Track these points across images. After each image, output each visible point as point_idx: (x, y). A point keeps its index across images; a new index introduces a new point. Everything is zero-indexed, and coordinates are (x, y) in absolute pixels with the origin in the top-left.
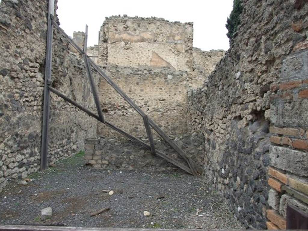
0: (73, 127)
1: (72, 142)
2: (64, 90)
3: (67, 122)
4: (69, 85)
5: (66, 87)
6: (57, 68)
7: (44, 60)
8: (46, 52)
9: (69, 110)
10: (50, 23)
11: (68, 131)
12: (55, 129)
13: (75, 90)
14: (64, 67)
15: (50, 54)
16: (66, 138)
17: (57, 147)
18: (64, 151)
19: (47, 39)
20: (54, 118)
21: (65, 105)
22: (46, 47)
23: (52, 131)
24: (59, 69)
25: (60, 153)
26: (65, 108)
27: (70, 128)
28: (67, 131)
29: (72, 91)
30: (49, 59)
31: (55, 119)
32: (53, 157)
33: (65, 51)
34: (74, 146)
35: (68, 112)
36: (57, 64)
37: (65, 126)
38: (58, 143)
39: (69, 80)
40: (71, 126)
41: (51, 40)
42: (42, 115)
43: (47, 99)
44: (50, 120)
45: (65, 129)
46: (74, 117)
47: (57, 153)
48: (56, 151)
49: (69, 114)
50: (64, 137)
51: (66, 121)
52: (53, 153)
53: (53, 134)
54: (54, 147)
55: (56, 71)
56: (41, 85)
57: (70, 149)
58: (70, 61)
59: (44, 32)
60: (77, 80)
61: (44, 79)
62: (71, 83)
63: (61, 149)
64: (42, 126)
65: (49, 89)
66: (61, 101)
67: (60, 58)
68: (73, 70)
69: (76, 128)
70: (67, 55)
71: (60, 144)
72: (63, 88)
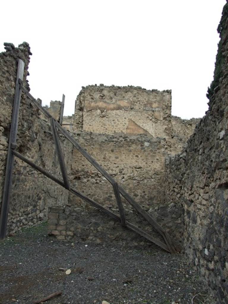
0: (40, 194)
1: (39, 209)
2: (32, 155)
3: (34, 188)
4: (38, 150)
5: (35, 152)
6: (24, 132)
7: (9, 123)
8: (11, 116)
9: (36, 176)
10: (18, 88)
11: (34, 197)
12: (18, 195)
13: (44, 156)
14: (32, 132)
15: (16, 117)
16: (31, 205)
17: (20, 214)
18: (28, 219)
19: (13, 103)
20: (18, 183)
21: (32, 171)
22: (12, 111)
23: (14, 197)
24: (26, 134)
25: (24, 221)
26: (32, 174)
27: (37, 194)
28: (32, 198)
29: (41, 157)
30: (14, 122)
31: (19, 185)
32: (14, 225)
33: (34, 117)
34: (41, 214)
35: (35, 178)
36: (24, 128)
37: (30, 193)
38: (22, 210)
39: (38, 145)
40: (38, 193)
41: (18, 104)
42: (4, 180)
43: (10, 164)
44: (14, 186)
45: (31, 195)
46: (42, 184)
47: (20, 221)
48: (18, 219)
49: (36, 180)
50: (29, 204)
51: (32, 188)
52: (15, 221)
53: (16, 200)
54: (16, 214)
55: (23, 135)
56: (4, 149)
57: (36, 217)
58: (39, 126)
59: (11, 96)
60: (47, 146)
61: (8, 142)
62: (40, 148)
63: (25, 216)
64: (3, 192)
65: (13, 154)
66: (28, 166)
67: (28, 122)
68: (43, 136)
69: (43, 195)
70: (36, 120)
71: (24, 212)
72: (31, 153)
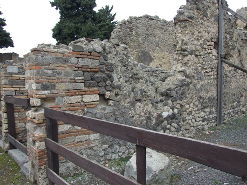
0: (242, 92)
1: (242, 105)
2: (234, 60)
3: (237, 88)
4: (238, 56)
5: (236, 58)
6: (227, 43)
7: (217, 38)
8: (218, 32)
9: (238, 77)
10: (220, 7)
11: (238, 95)
12: (227, 94)
13: (243, 60)
14: (233, 41)
15: (222, 32)
16: (236, 101)
17: (229, 108)
18: (234, 112)
19: (219, 21)
20: (226, 84)
21: (235, 74)
22: (218, 28)
23: (225, 95)
24: (229, 44)
25: (232, 113)
26: (235, 76)
27: (239, 93)
29: (241, 61)
30: (221, 37)
31: (227, 85)
32: (226, 116)
33: (233, 28)
34: (243, 108)
35: (238, 79)
36: (228, 40)
37: (235, 92)
38: (230, 105)
39: (238, 52)
40: (240, 91)
41: (222, 21)
42: (218, 82)
43: (221, 69)
44: (223, 86)
45: (236, 93)
46: (243, 83)
47: (229, 113)
48: (228, 112)
49: (238, 81)
50: (235, 101)
51: (236, 87)
52: (226, 113)
53: (226, 97)
54: (226, 108)
55: (227, 45)
56: (216, 59)
57: (240, 111)
58: (238, 35)
59: (217, 16)
60: (245, 51)
61: (218, 53)
62: (240, 54)
63: (232, 110)
64: (217, 91)
65: (222, 61)
66: (232, 70)
67: (230, 34)
68: (241, 43)
69: (244, 93)
70: (235, 31)
71: (231, 106)
72: (233, 59)
